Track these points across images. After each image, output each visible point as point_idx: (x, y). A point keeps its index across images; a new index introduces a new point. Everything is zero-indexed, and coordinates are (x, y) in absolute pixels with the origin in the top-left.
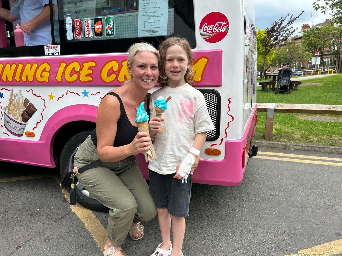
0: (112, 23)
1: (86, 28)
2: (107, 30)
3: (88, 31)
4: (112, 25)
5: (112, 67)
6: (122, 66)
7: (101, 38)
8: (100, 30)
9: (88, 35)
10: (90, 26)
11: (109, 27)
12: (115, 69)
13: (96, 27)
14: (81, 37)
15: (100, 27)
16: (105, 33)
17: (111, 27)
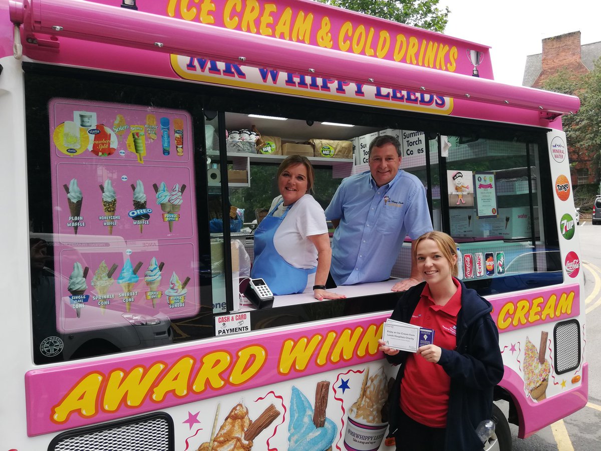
0: (502, 259)
1: (477, 265)
2: (498, 267)
3: (480, 268)
4: (503, 261)
5: (509, 310)
6: (517, 307)
7: (493, 276)
8: (491, 268)
9: (480, 273)
10: (482, 262)
11: (500, 263)
12: (511, 312)
13: (488, 263)
14: (472, 276)
15: (492, 263)
16: (496, 271)
17: (502, 263)
